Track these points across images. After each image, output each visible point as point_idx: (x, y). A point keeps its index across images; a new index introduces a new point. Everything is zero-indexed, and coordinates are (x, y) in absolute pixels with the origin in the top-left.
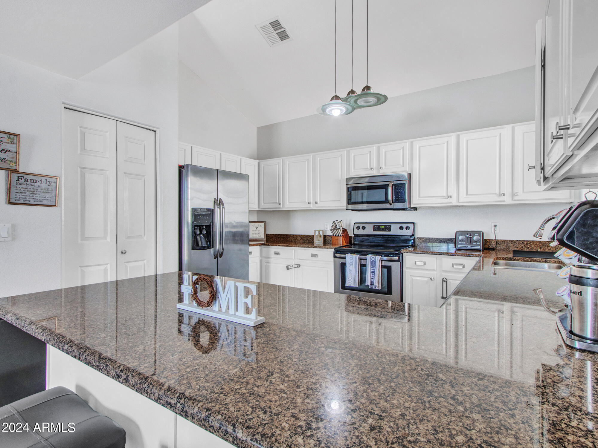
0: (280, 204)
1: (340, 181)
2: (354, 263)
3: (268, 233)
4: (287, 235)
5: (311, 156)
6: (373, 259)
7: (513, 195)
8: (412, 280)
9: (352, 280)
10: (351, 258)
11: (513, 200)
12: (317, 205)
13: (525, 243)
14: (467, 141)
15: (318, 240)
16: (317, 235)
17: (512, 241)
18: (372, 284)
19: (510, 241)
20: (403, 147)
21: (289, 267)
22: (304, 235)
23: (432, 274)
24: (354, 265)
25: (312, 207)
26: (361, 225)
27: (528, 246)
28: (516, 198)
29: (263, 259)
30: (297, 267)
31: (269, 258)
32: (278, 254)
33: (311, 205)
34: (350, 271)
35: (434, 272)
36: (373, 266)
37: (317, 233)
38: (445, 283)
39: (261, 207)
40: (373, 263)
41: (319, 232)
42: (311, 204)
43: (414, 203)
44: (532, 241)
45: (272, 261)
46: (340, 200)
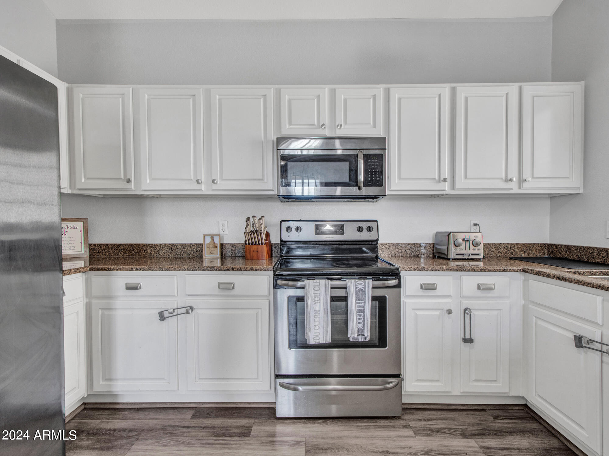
0: (129, 181)
1: (263, 142)
2: (322, 297)
3: (91, 242)
4: (138, 245)
5: (201, 90)
6: (361, 287)
7: (521, 181)
8: (416, 315)
9: (321, 331)
10: (317, 288)
11: (520, 188)
12: (215, 187)
13: (509, 246)
14: (466, 99)
15: (211, 253)
16: (209, 244)
17: (495, 245)
18: (361, 333)
19: (493, 244)
20: (375, 95)
21: (166, 314)
22: (178, 245)
23: (447, 303)
24: (322, 301)
25: (204, 189)
26: (293, 225)
27: (512, 251)
28: (525, 185)
29: (94, 302)
30: (187, 312)
31: (110, 297)
32: (136, 288)
33: (202, 187)
34: (316, 313)
35: (449, 300)
36: (359, 300)
37: (208, 240)
38: (467, 317)
39: (78, 186)
40: (360, 294)
41: (212, 238)
42: (203, 185)
43: (392, 187)
44: (516, 244)
45: (118, 304)
46: (262, 180)
